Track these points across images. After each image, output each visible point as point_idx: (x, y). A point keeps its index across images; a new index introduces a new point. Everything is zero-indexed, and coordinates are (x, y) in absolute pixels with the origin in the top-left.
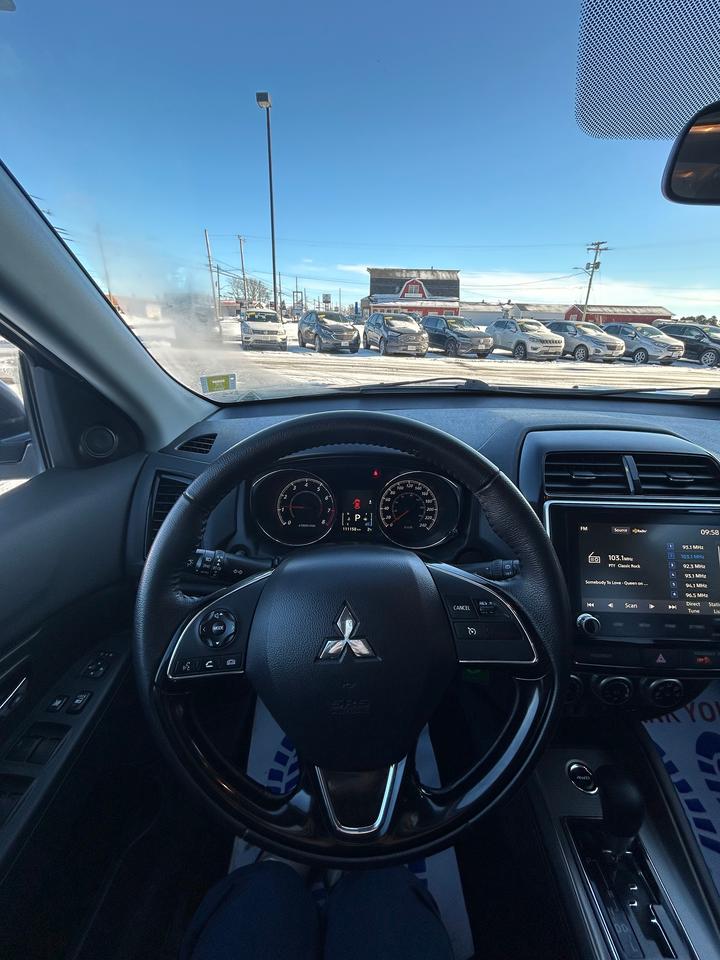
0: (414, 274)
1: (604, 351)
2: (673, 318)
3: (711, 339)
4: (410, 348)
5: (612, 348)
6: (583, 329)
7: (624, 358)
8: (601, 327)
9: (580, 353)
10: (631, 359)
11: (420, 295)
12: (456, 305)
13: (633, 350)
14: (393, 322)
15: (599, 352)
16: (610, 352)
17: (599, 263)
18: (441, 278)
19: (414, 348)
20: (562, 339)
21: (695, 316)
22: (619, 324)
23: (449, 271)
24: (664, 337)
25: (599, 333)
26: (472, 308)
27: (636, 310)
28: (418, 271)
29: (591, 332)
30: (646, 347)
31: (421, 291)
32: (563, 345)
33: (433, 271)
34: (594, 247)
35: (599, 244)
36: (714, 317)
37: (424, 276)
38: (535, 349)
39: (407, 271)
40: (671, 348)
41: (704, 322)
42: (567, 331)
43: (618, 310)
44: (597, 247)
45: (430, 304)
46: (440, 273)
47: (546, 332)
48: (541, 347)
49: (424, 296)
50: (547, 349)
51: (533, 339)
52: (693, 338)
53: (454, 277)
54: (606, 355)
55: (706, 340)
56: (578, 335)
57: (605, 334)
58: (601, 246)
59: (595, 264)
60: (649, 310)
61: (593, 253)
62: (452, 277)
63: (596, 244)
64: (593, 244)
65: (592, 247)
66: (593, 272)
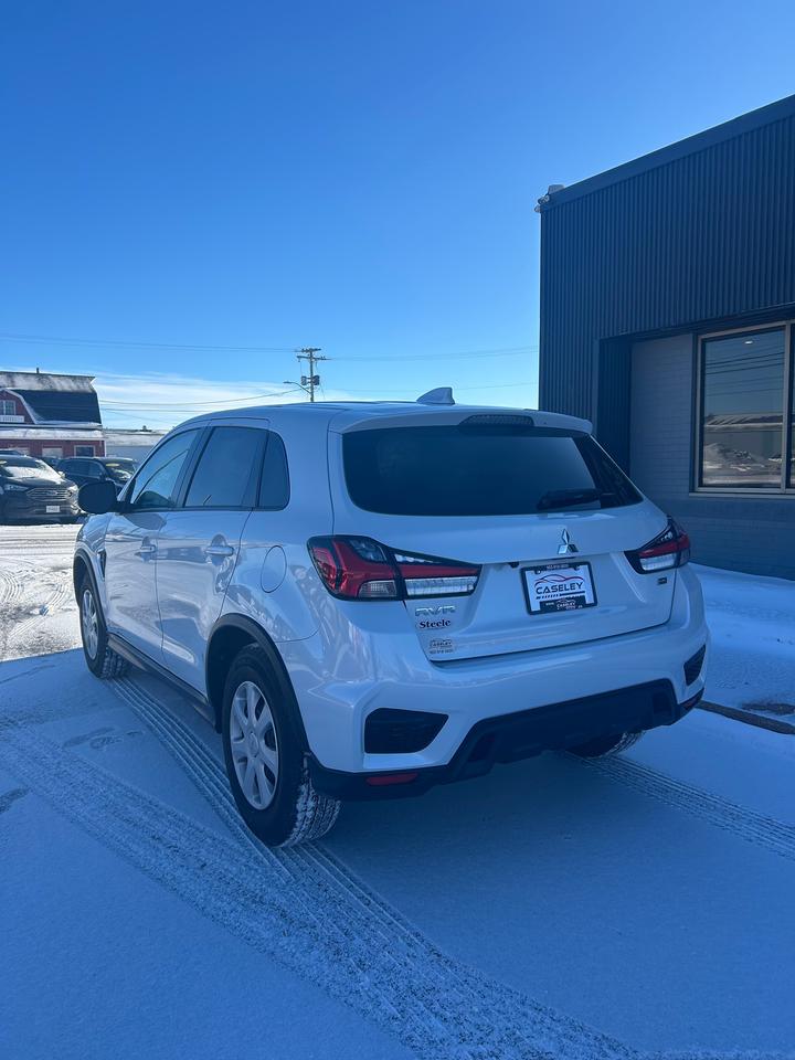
4: (50, 509)
11: (21, 419)
12: (96, 435)
14: (10, 469)
17: (317, 377)
18: (59, 389)
19: (57, 509)
23: (74, 378)
26: (126, 440)
28: (10, 375)
31: (22, 410)
33: (40, 376)
34: (306, 354)
35: (311, 351)
37: (22, 384)
44: (310, 355)
45: (44, 434)
46: (56, 380)
49: (28, 420)
53: (84, 387)
58: (315, 354)
59: (312, 378)
61: (306, 363)
62: (82, 388)
63: (307, 351)
64: (303, 351)
65: (302, 354)
66: (312, 389)
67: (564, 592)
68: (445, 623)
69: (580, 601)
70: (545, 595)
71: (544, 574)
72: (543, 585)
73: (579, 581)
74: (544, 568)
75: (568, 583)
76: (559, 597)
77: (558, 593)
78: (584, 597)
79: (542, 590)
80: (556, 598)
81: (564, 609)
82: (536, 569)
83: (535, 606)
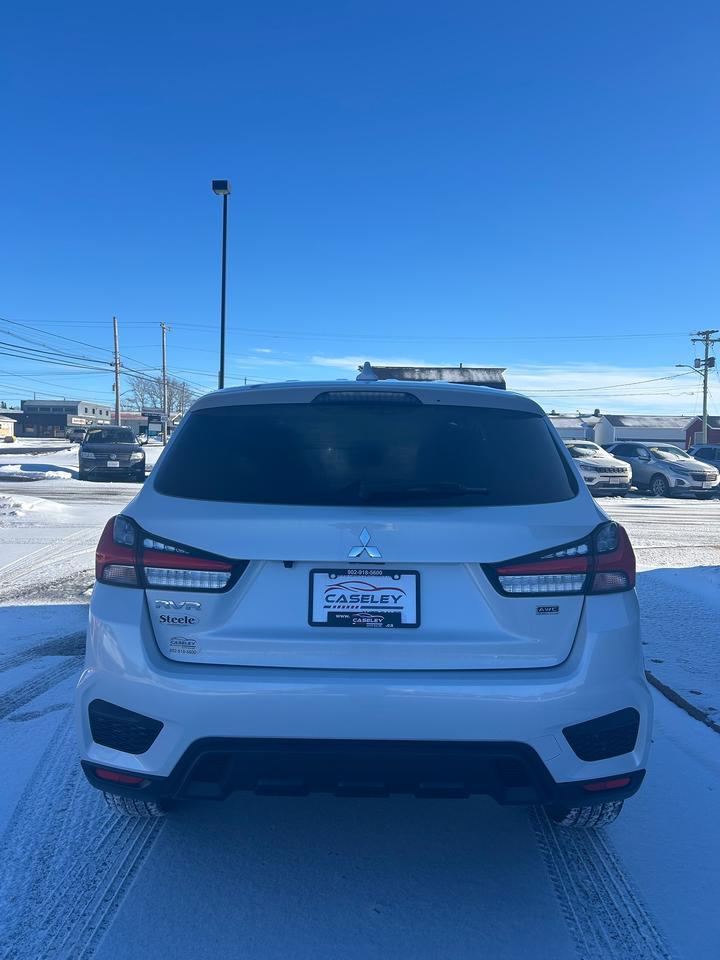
0: (433, 375)
1: (688, 483)
5: (702, 477)
6: (659, 452)
9: (658, 485)
15: (684, 483)
16: (698, 484)
17: (713, 359)
18: (476, 380)
20: (627, 466)
25: (682, 458)
28: (439, 370)
29: (671, 457)
32: (630, 474)
33: (462, 370)
34: (701, 337)
35: (707, 333)
38: (590, 480)
39: (422, 370)
42: (638, 455)
44: (706, 337)
46: (473, 373)
47: (606, 458)
48: (598, 478)
50: (607, 479)
51: (586, 467)
53: (496, 378)
54: (694, 488)
56: (652, 461)
57: (691, 459)
58: (712, 337)
59: (707, 360)
61: (701, 346)
62: (494, 378)
63: (703, 334)
64: (699, 334)
65: (698, 337)
66: (706, 371)
67: (367, 605)
68: (188, 621)
69: (394, 619)
70: (338, 604)
71: (341, 579)
72: (338, 593)
73: (397, 594)
74: (344, 572)
75: (378, 595)
76: (359, 610)
77: (360, 604)
78: (399, 614)
79: (335, 599)
80: (354, 610)
81: (364, 625)
82: (330, 572)
83: (320, 616)
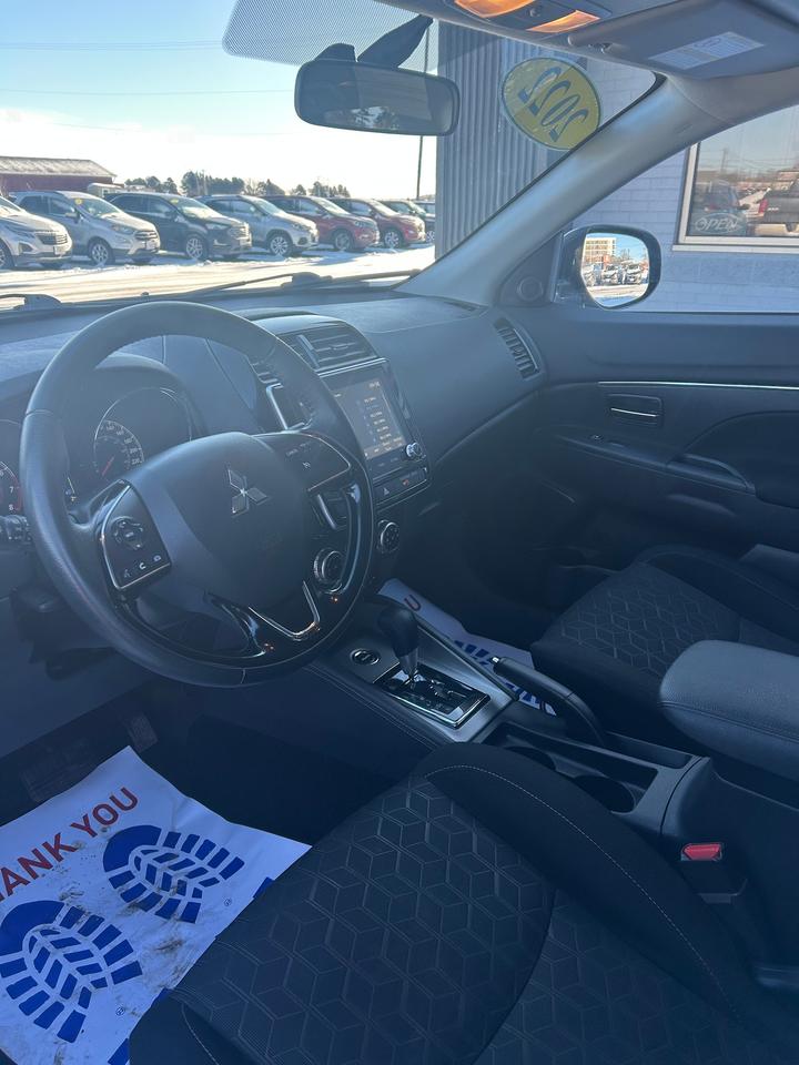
1: (37, 248)
2: (115, 180)
3: (186, 217)
5: (50, 240)
7: (75, 258)
8: (12, 200)
10: (85, 258)
13: (84, 242)
15: (30, 248)
16: (48, 248)
21: (144, 177)
22: (42, 194)
24: (121, 216)
25: (14, 212)
27: (50, 166)
30: (102, 236)
36: (169, 179)
40: (141, 236)
41: (160, 188)
43: (20, 165)
52: (162, 216)
54: (45, 254)
55: (180, 219)
57: (23, 213)
60: (73, 166)
